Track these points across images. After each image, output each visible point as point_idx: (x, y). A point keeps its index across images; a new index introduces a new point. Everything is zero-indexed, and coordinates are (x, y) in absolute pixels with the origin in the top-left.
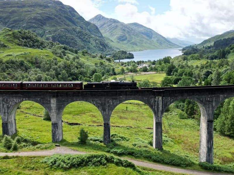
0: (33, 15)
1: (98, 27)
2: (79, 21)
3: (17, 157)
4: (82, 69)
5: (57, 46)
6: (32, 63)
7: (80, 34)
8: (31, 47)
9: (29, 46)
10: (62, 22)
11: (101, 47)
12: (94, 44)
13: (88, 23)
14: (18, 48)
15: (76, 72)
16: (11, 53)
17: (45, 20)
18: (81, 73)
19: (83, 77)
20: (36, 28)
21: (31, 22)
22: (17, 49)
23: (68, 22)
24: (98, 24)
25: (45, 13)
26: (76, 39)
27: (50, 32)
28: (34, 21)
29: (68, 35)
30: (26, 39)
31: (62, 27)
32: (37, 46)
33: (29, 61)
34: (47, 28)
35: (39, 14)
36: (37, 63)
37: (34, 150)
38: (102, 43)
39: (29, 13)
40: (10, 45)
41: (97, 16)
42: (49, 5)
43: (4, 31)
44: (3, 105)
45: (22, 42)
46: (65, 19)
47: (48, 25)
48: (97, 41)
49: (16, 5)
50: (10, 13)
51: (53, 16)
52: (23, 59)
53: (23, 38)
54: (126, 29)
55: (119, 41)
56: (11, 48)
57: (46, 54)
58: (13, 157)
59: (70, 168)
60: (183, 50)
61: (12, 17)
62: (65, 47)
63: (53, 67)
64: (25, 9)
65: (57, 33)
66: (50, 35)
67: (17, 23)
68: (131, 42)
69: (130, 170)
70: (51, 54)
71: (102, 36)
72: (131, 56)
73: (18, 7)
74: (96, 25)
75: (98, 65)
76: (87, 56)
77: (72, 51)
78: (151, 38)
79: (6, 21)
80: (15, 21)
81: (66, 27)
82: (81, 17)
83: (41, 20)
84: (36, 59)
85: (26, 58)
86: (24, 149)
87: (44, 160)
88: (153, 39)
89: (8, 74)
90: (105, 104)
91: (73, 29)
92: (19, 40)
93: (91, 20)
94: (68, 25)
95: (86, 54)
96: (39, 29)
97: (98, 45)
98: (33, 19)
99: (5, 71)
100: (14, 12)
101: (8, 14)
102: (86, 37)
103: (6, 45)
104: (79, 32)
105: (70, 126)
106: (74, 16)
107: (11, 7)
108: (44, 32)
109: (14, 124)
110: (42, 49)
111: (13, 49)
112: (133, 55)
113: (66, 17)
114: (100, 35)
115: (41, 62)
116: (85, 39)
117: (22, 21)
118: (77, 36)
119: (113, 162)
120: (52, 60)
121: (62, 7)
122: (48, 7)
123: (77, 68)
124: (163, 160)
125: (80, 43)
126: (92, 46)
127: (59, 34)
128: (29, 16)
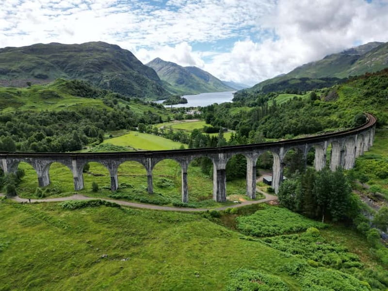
0: (91, 60)
1: (156, 71)
2: (136, 65)
3: (44, 202)
4: (131, 118)
5: (110, 94)
6: (83, 113)
7: (137, 79)
8: (84, 97)
9: (82, 95)
10: (120, 67)
11: (158, 91)
12: (151, 88)
13: (145, 67)
14: (72, 98)
15: (124, 121)
16: (63, 104)
17: (102, 65)
18: (129, 122)
19: (129, 127)
20: (93, 73)
21: (88, 67)
22: (70, 100)
23: (126, 67)
24: (156, 67)
25: (101, 58)
26: (133, 84)
27: (107, 77)
28: (91, 66)
29: (126, 80)
30: (79, 89)
31: (120, 72)
32: (90, 95)
33: (80, 112)
34: (105, 73)
35: (96, 59)
36: (88, 114)
37: (57, 197)
38: (159, 87)
39: (87, 57)
40: (64, 95)
41: (156, 59)
42: (107, 49)
43: (58, 82)
44: (38, 165)
45: (75, 92)
46: (123, 64)
47: (105, 70)
48: (154, 86)
49: (74, 50)
50: (67, 57)
51: (110, 61)
52: (74, 111)
53: (76, 88)
54: (184, 73)
55: (177, 84)
56: (64, 99)
57: (97, 105)
58: (42, 202)
59: (75, 209)
60: (236, 94)
61: (69, 61)
62: (117, 94)
63: (102, 117)
64: (82, 54)
65: (114, 78)
66: (108, 80)
67: (75, 68)
68: (188, 85)
69: (115, 209)
70: (102, 105)
71: (159, 79)
72: (185, 102)
73: (75, 51)
74: (154, 69)
75: (147, 113)
76: (139, 104)
77: (124, 99)
78: (208, 81)
79: (64, 65)
80: (73, 66)
81: (123, 72)
82: (139, 61)
83: (98, 65)
84: (87, 110)
85: (77, 109)
86: (51, 196)
87: (60, 204)
88: (209, 82)
89: (60, 125)
90: (111, 164)
91: (131, 73)
92: (73, 90)
93: (150, 63)
94: (125, 70)
95: (138, 102)
96: (97, 73)
97: (154, 90)
98: (91, 64)
99: (56, 123)
100: (71, 56)
101: (66, 59)
102: (143, 81)
103: (60, 95)
104: (136, 77)
105: (95, 177)
106: (131, 60)
107: (68, 51)
108: (102, 77)
109: (48, 178)
110: (95, 99)
111: (66, 99)
112: (186, 100)
113: (124, 62)
114: (157, 79)
115: (91, 113)
116: (142, 83)
117: (80, 65)
118: (134, 81)
119: (104, 204)
120: (102, 110)
121: (120, 52)
122: (105, 51)
123: (125, 117)
124: (148, 201)
125: (137, 88)
126: (148, 91)
127: (116, 79)
128: (86, 61)
